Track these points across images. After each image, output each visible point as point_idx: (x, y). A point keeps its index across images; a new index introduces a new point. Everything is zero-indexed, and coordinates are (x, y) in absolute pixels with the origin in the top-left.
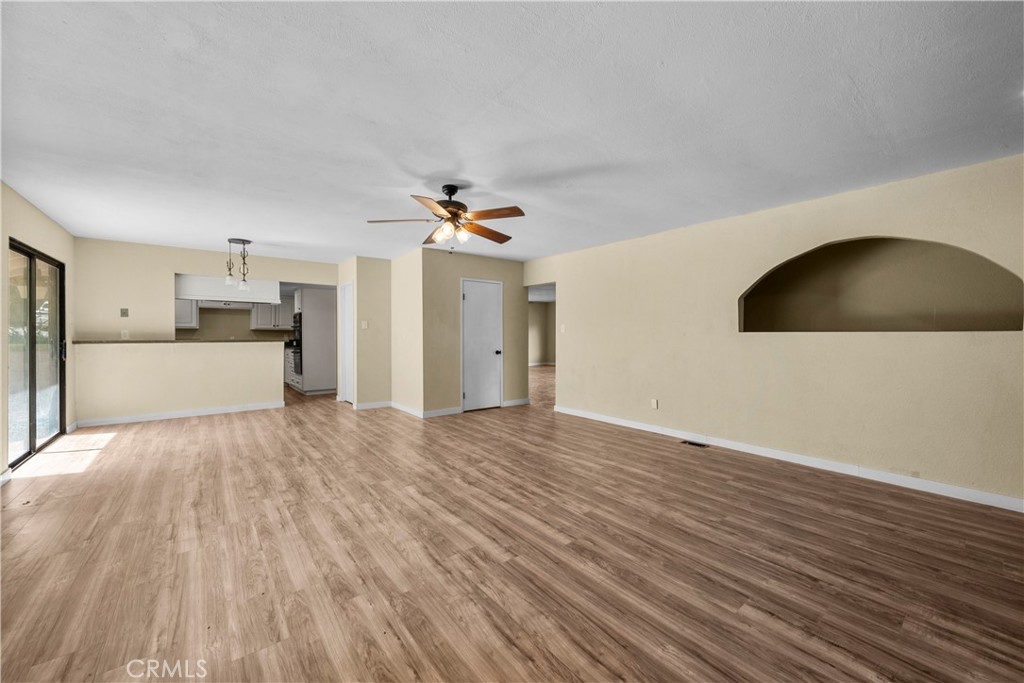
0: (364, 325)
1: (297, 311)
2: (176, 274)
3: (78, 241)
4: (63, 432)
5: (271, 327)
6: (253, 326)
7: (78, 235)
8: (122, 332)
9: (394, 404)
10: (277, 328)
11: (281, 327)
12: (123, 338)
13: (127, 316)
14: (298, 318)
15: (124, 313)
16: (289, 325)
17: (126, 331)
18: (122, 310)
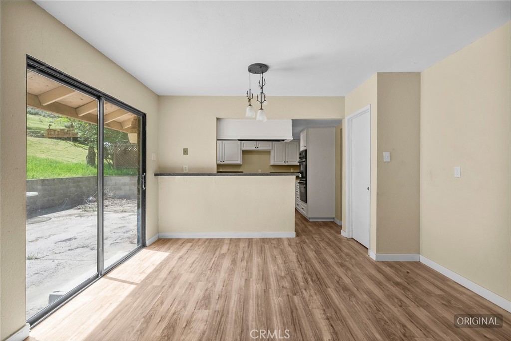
0: (386, 157)
1: (302, 149)
2: (217, 119)
3: (160, 99)
4: (144, 245)
5: (283, 163)
6: (272, 163)
7: (160, 94)
8: (184, 167)
9: (423, 260)
10: (287, 164)
11: (290, 163)
12: (185, 172)
13: (187, 154)
14: (304, 155)
15: (185, 152)
16: (296, 161)
17: (187, 166)
18: (184, 149)
